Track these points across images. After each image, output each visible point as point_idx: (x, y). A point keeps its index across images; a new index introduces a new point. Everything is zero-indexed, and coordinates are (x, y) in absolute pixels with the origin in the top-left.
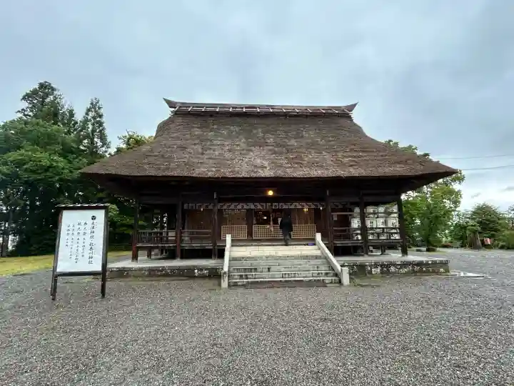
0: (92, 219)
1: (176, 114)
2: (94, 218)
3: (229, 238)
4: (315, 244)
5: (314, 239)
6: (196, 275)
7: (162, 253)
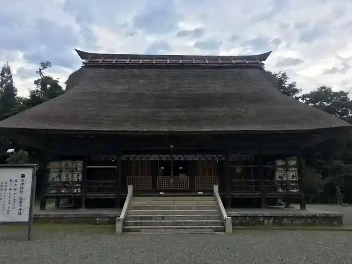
0: (22, 177)
1: (86, 66)
2: (23, 176)
3: (130, 188)
4: (212, 196)
5: (212, 191)
6: (98, 222)
7: (71, 202)
